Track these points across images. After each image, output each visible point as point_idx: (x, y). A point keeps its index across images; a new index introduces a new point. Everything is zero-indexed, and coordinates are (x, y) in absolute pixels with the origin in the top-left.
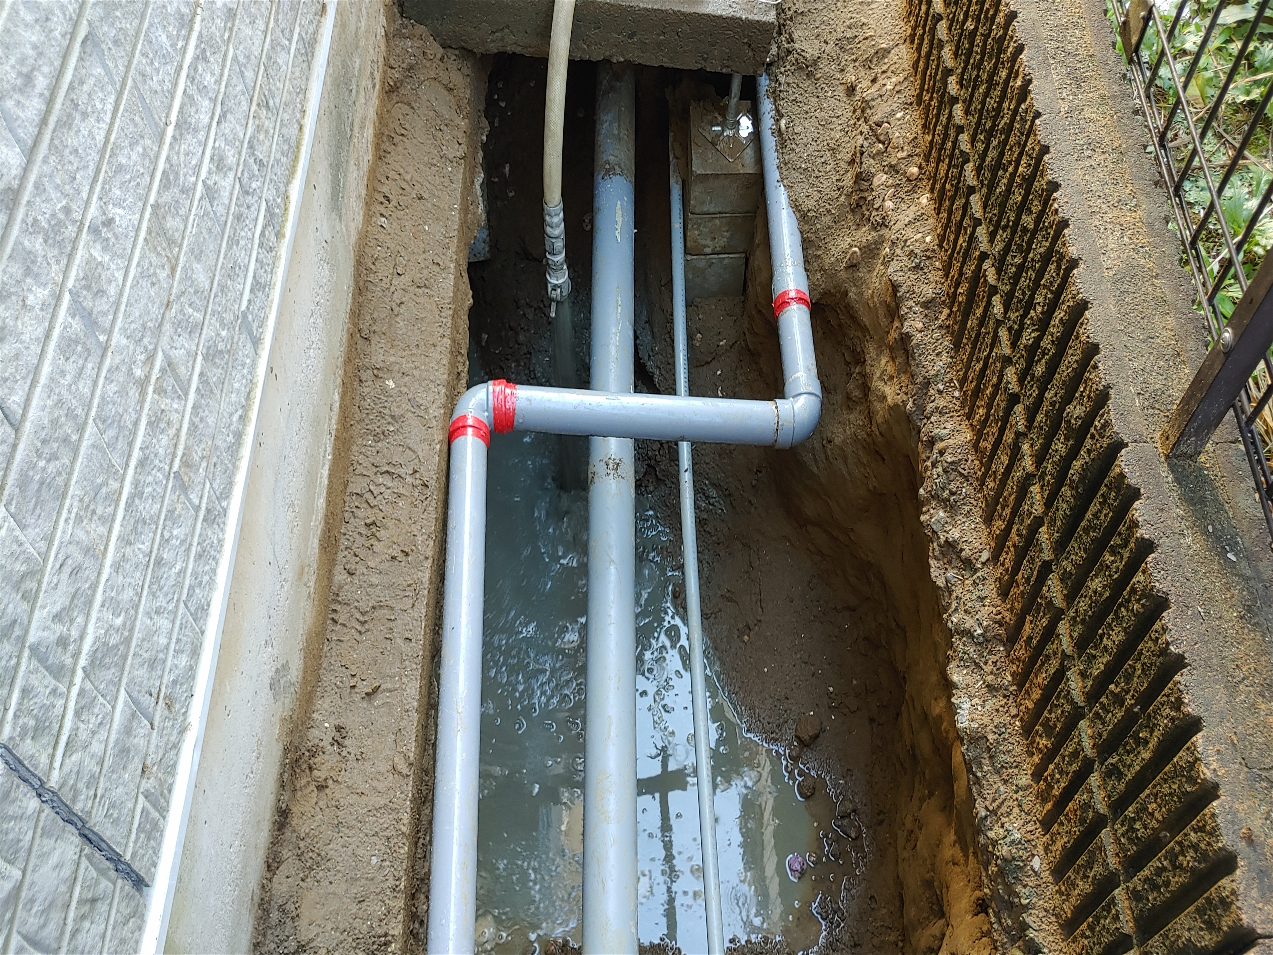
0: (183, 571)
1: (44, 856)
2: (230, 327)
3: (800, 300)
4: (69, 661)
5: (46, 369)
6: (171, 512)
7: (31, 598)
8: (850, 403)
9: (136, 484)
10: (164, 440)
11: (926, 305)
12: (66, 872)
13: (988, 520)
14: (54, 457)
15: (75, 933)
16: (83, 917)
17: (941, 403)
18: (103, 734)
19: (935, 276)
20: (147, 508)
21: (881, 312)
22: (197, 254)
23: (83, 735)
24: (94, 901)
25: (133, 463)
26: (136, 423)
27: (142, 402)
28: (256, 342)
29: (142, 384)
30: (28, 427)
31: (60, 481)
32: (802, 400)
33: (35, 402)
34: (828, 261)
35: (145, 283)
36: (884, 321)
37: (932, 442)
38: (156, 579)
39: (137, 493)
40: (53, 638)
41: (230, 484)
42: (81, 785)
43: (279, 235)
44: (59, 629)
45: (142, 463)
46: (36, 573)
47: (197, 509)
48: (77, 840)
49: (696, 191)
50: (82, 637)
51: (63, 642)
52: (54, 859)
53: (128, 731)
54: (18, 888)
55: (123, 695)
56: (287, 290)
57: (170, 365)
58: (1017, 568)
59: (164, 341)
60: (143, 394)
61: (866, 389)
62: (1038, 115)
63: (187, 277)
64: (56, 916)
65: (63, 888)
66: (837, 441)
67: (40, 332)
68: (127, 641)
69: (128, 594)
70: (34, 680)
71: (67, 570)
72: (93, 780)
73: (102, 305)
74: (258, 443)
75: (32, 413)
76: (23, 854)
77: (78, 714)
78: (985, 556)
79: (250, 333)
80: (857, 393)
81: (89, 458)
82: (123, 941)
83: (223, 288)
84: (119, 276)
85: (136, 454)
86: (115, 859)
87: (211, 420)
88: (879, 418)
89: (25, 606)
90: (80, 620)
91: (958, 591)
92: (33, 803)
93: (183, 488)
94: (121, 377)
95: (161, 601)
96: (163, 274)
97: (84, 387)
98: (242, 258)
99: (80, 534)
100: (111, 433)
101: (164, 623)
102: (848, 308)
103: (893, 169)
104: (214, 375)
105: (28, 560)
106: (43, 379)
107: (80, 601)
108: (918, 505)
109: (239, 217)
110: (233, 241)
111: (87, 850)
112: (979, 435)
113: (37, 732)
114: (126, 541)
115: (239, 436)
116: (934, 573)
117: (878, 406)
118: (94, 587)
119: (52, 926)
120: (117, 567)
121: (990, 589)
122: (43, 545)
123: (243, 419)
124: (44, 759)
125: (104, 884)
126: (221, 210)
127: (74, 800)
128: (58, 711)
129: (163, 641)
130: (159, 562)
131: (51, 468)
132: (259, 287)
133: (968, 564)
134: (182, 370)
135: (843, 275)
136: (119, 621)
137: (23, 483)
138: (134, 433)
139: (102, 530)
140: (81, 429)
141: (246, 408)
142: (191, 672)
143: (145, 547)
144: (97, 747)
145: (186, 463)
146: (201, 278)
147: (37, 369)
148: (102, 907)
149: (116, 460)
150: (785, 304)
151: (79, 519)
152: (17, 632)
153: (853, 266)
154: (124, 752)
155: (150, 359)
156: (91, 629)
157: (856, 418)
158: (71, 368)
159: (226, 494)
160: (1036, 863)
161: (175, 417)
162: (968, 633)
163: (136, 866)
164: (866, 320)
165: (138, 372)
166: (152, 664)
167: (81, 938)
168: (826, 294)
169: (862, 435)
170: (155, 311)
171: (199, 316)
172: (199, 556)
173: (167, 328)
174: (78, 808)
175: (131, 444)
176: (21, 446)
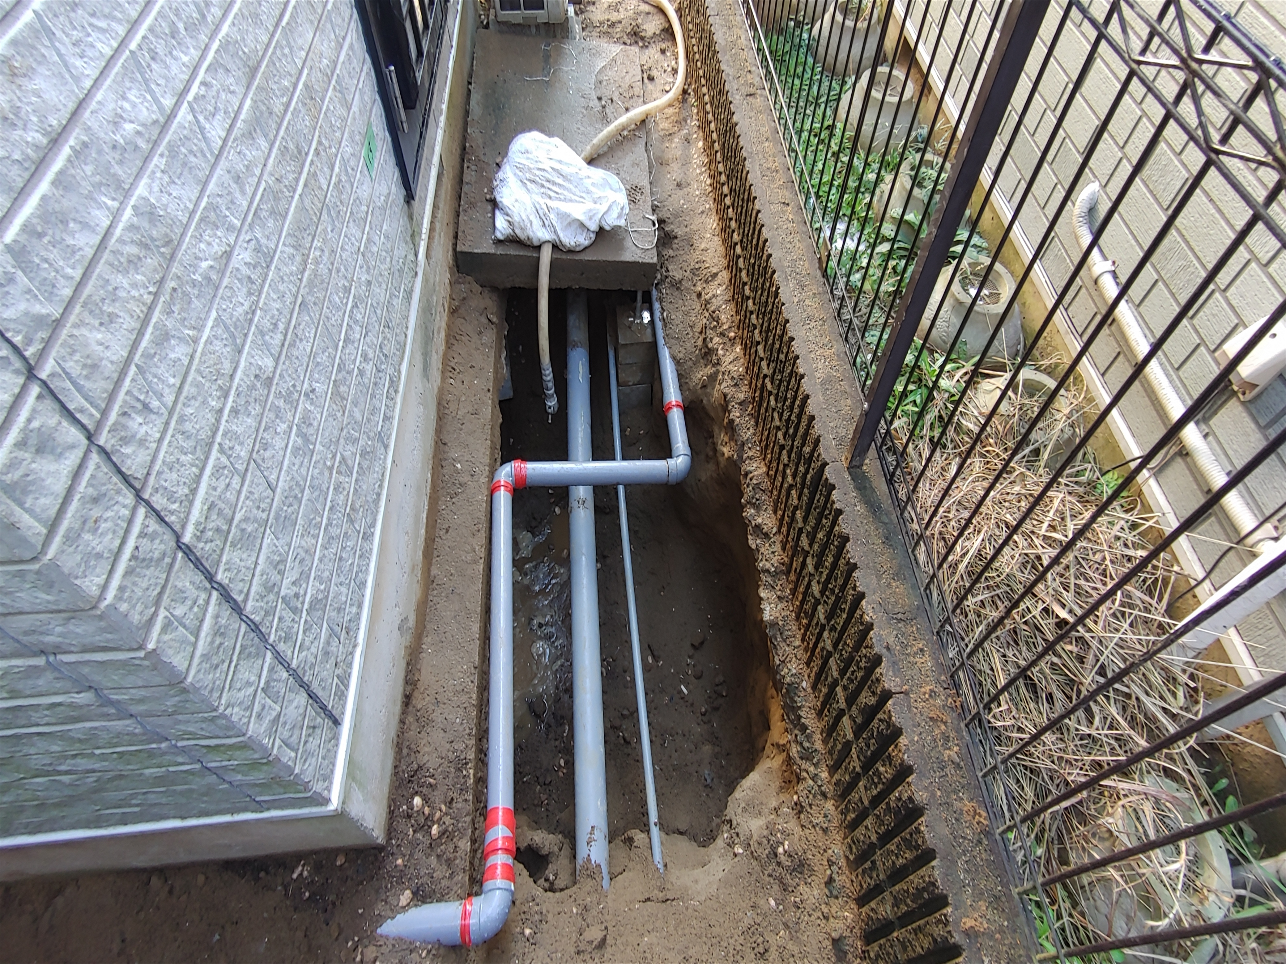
0: (352, 564)
1: (291, 702)
2: (373, 440)
3: (678, 406)
4: (300, 606)
5: (286, 462)
6: (346, 533)
7: (281, 573)
8: (708, 459)
9: (329, 519)
10: (342, 497)
11: (740, 404)
12: (301, 710)
13: (775, 512)
14: (290, 505)
15: (306, 742)
16: (309, 735)
17: (750, 454)
18: (316, 643)
19: (745, 389)
20: (334, 531)
21: (720, 409)
22: (355, 404)
23: (307, 643)
24: (314, 727)
25: (327, 508)
26: (328, 489)
27: (331, 478)
28: (386, 447)
29: (331, 469)
30: (279, 490)
31: (294, 517)
32: (680, 460)
33: (281, 478)
34: (692, 384)
35: (331, 419)
36: (721, 414)
37: (746, 475)
38: (339, 567)
39: (329, 524)
40: (292, 593)
41: (375, 520)
42: (307, 668)
43: (396, 391)
44: (295, 589)
45: (331, 509)
46: (283, 561)
47: (359, 532)
48: (306, 695)
49: (622, 353)
50: (305, 594)
51: (297, 596)
52: (295, 704)
53: (328, 643)
54: (279, 715)
55: (325, 625)
56: (401, 420)
57: (343, 459)
58: (788, 535)
59: (341, 448)
60: (331, 474)
61: (715, 450)
62: (783, 304)
63: (351, 415)
64: (297, 732)
65: (300, 718)
66: (703, 480)
67: (283, 445)
68: (327, 597)
69: (327, 574)
70: (284, 613)
71: (298, 560)
72: (313, 666)
73: (311, 431)
74: (388, 500)
75: (280, 484)
76: (281, 699)
77: (304, 632)
78: (775, 530)
79: (383, 442)
80: (711, 453)
81: (306, 505)
82: (329, 750)
83: (369, 420)
84: (319, 416)
85: (329, 504)
86: (324, 708)
87: (364, 487)
88: (722, 465)
89: (279, 577)
90: (304, 586)
91: (762, 550)
92: (285, 675)
93: (352, 521)
94: (320, 465)
95: (342, 579)
96: (339, 415)
97: (303, 471)
98: (378, 404)
99: (303, 543)
100: (317, 493)
101: (343, 589)
102: (704, 408)
103: (722, 334)
104: (365, 464)
105: (280, 555)
106: (285, 468)
107: (304, 576)
108: (742, 508)
109: (375, 384)
110: (373, 396)
111: (311, 701)
112: (769, 468)
113: (286, 639)
114: (325, 548)
115: (379, 495)
116: (750, 542)
117: (721, 459)
118: (310, 569)
119: (295, 737)
120: (321, 560)
121: (778, 547)
122: (286, 548)
123: (381, 486)
124: (289, 653)
125: (319, 720)
126: (366, 381)
127: (304, 675)
128: (295, 630)
129: (344, 599)
130: (341, 558)
131: (290, 510)
132: (387, 418)
133: (767, 536)
134: (350, 462)
135: (700, 391)
136: (322, 587)
137: (277, 518)
138: (327, 494)
139: (314, 541)
140: (302, 492)
141: (382, 481)
142: (358, 615)
143: (334, 551)
144: (313, 650)
145: (352, 509)
146: (358, 416)
147: (282, 462)
148: (318, 731)
149: (319, 507)
150: (670, 408)
151: (303, 535)
152: (276, 589)
153: (704, 387)
154: (327, 653)
155: (334, 456)
156: (309, 590)
157: (711, 466)
158: (297, 462)
159: (373, 525)
160: (804, 684)
161: (346, 486)
162: (768, 571)
163: (334, 712)
164: (712, 414)
165: (329, 463)
166: (339, 610)
167: (308, 745)
168: (692, 402)
169: (715, 475)
170: (336, 432)
171: (357, 434)
172: (360, 557)
173: (342, 440)
174: (305, 679)
175: (326, 499)
176: (276, 500)
